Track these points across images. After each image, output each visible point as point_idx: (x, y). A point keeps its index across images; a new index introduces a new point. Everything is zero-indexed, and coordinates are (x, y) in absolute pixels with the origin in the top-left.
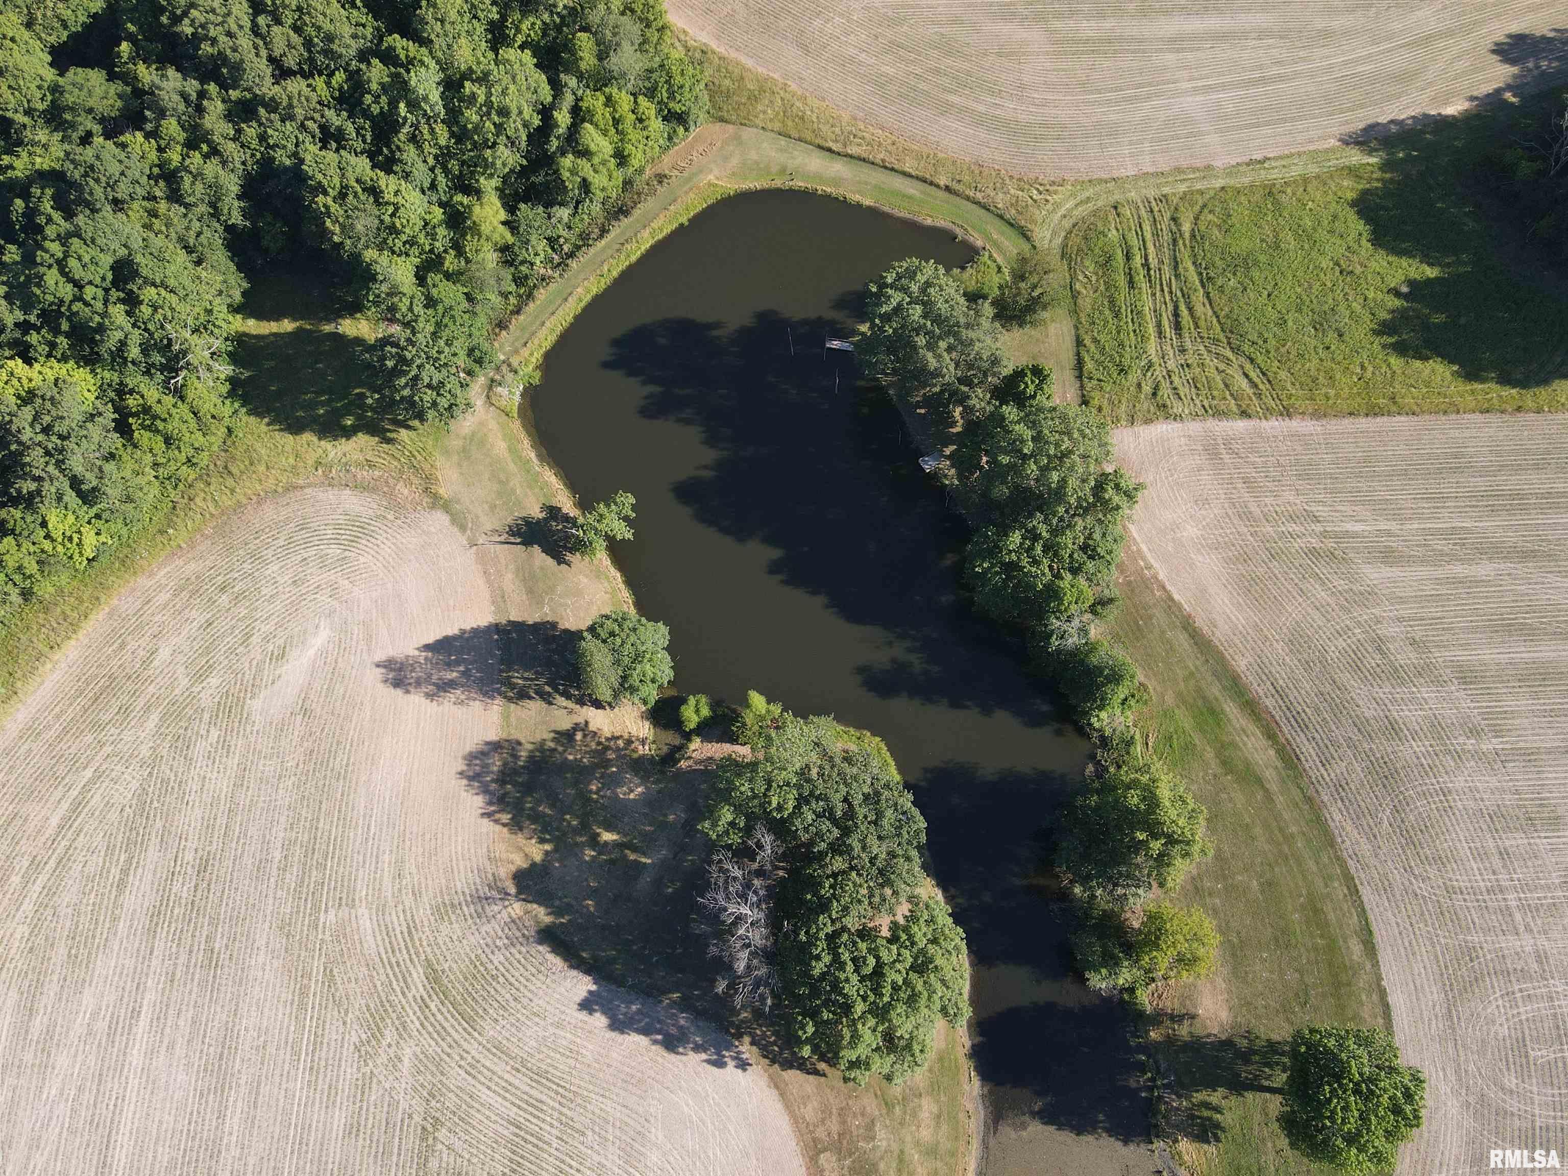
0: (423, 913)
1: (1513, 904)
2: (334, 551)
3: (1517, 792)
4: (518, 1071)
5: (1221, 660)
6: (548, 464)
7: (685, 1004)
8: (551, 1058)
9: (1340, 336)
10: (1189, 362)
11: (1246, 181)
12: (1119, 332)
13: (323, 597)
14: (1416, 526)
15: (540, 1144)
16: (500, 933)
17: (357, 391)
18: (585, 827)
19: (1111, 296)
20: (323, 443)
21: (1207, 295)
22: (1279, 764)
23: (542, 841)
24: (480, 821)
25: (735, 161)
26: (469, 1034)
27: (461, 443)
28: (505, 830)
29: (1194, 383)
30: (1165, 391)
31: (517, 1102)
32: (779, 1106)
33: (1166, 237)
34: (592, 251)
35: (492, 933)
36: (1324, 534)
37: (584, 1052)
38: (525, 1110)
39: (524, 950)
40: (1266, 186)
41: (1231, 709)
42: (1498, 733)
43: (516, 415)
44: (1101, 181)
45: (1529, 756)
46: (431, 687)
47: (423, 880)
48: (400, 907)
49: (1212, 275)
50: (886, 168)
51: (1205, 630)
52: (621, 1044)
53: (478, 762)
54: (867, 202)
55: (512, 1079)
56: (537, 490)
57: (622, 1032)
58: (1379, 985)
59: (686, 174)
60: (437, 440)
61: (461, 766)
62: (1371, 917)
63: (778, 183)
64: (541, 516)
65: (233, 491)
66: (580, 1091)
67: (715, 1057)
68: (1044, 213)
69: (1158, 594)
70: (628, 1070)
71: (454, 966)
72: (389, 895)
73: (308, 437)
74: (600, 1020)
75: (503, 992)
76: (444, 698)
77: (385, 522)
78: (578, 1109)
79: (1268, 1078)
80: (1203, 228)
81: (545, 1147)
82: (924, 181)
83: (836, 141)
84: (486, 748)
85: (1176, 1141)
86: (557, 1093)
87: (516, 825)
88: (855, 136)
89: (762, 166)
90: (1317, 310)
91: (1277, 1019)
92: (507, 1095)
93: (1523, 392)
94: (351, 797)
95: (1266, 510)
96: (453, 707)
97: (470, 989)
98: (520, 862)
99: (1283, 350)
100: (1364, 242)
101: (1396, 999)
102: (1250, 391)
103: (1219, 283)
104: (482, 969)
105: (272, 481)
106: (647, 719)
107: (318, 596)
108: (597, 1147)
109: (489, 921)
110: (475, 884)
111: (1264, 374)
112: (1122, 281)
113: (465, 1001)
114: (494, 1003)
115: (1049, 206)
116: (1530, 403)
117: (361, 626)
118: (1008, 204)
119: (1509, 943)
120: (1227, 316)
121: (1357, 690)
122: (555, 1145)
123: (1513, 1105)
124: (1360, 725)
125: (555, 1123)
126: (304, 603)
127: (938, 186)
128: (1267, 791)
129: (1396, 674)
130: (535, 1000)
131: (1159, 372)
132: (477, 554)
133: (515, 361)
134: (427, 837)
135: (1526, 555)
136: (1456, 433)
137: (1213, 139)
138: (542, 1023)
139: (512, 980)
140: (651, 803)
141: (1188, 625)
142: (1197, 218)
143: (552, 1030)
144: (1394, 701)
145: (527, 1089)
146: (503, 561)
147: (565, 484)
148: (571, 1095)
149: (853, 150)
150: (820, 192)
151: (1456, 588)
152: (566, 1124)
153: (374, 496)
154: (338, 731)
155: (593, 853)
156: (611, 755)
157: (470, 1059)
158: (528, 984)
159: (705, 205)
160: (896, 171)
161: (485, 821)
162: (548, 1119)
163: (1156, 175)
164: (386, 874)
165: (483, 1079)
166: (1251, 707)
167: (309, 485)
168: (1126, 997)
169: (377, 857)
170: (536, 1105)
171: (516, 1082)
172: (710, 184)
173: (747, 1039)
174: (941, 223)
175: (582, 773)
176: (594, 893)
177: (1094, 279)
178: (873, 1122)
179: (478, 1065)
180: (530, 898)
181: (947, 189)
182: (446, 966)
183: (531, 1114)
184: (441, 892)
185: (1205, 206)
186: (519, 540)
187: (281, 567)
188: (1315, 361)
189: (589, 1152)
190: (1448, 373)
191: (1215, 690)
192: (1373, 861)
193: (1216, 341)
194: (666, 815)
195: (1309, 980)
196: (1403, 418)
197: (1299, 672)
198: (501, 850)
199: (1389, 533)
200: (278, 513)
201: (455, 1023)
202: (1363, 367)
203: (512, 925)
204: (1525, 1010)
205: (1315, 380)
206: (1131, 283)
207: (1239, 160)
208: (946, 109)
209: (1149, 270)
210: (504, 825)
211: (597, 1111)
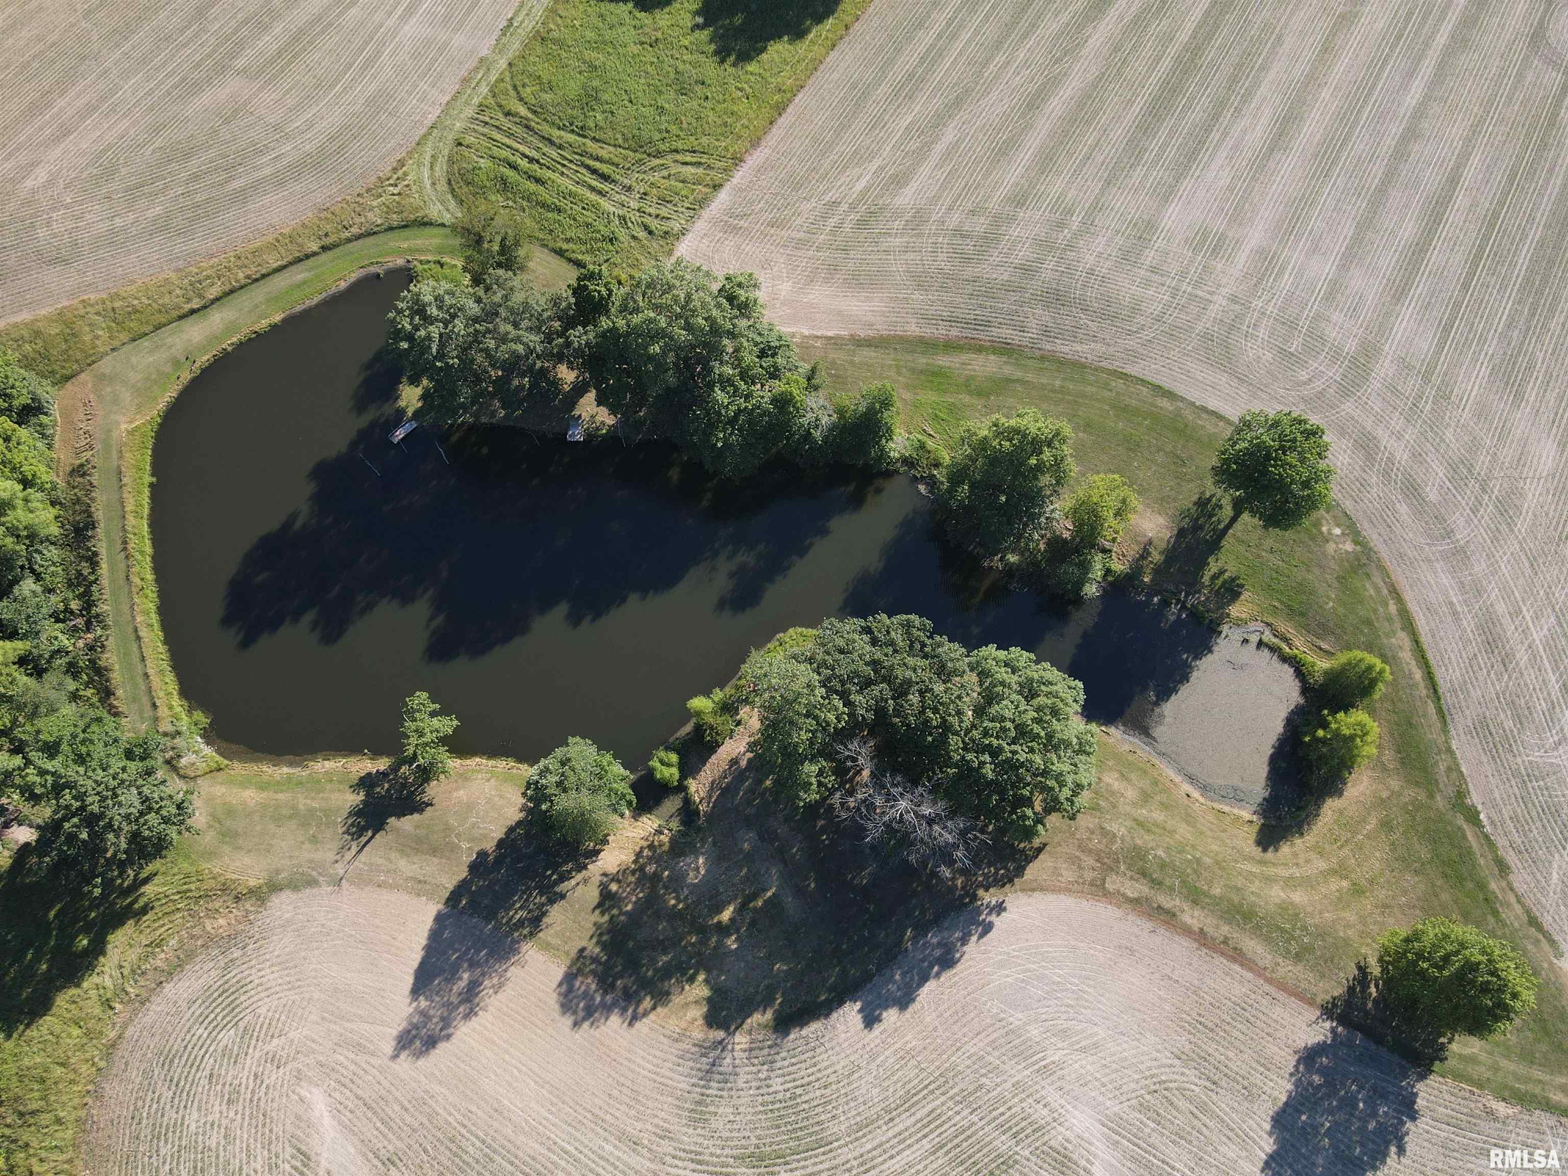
0: (690, 1137)
1: (1189, 289)
2: (227, 1037)
3: (1118, 232)
4: (892, 1120)
5: (902, 340)
6: (310, 760)
7: (922, 929)
8: (898, 1081)
9: (703, 83)
10: (642, 191)
11: (517, 45)
12: (575, 219)
13: (272, 1077)
14: (888, 149)
15: (968, 1133)
16: (754, 1069)
17: (52, 914)
18: (703, 931)
19: (537, 203)
20: (85, 985)
21: (594, 139)
22: (1004, 359)
23: (692, 980)
24: (633, 1031)
25: (126, 396)
26: (831, 1151)
27: (212, 833)
28: (659, 1009)
29: (664, 201)
30: (654, 224)
31: (919, 1135)
32: (1051, 897)
33: (519, 130)
34: (105, 582)
35: (749, 1076)
36: (852, 207)
37: (910, 1046)
38: (931, 1131)
39: (784, 1054)
40: (534, 37)
41: (942, 360)
42: (1070, 212)
43: (226, 762)
44: (425, 137)
45: (1096, 207)
46: (461, 1009)
47: (656, 1121)
48: (668, 1159)
49: (580, 124)
50: (257, 280)
51: (870, 333)
52: (923, 1007)
53: (575, 1001)
54: (277, 318)
55: (896, 1130)
56: (329, 787)
57: (914, 1000)
58: (1197, 407)
59: (98, 446)
60: (187, 857)
61: (568, 1021)
62: (1149, 379)
63: (186, 376)
64: (362, 796)
65: (59, 1121)
66: (942, 1069)
67: (980, 929)
68: (416, 196)
69: (818, 344)
70: (948, 1013)
71: (758, 1132)
72: (648, 1164)
73: (62, 1001)
74: (891, 1016)
75: (811, 1095)
76: (482, 999)
77: (239, 962)
78: (956, 1080)
79: (1219, 522)
80: (534, 101)
81: (973, 1129)
82: (299, 260)
83: (189, 300)
84: (564, 988)
85: (1228, 615)
86: (932, 1092)
87: (661, 997)
88: (200, 282)
89: (154, 377)
90: (670, 82)
91: (1184, 489)
92: (908, 1142)
93: (836, 15)
94: (520, 1154)
95: (805, 229)
96: (499, 996)
97: (789, 1127)
98: (697, 1013)
99: (685, 126)
100: (638, 15)
101: (1213, 404)
102: (700, 171)
103: (592, 125)
104: (777, 1106)
105: (84, 1068)
106: (640, 815)
107: (267, 1082)
108: (999, 1080)
109: (736, 1074)
110: (692, 1069)
111: (694, 152)
112: (532, 187)
113: (798, 1139)
114: (817, 1110)
115: (414, 188)
116: (848, 19)
117: (339, 1050)
118: (384, 215)
119: (1214, 310)
120: (626, 140)
121: (984, 270)
122: (976, 1119)
123: (1318, 385)
124: (1008, 287)
125: (957, 1109)
126: (262, 1104)
127: (315, 254)
128: (1017, 381)
129: (989, 240)
130: (837, 1067)
131: (635, 216)
132: (352, 883)
133: (165, 727)
134: (615, 1093)
135: (958, 103)
136: (835, 76)
137: (458, 40)
138: (862, 1072)
139: (806, 1080)
140: (720, 857)
141: (860, 343)
142: (521, 99)
143: (873, 1066)
144: (1007, 255)
145: (913, 1119)
146: (380, 861)
147: (344, 756)
148: (942, 1080)
149: (213, 292)
150: (230, 349)
151: (952, 160)
152: (963, 1099)
153: (198, 959)
154: (439, 1134)
155: (733, 938)
156: (651, 869)
157: (855, 1163)
158: (818, 1067)
159: (150, 452)
160: (269, 275)
161: (638, 1025)
162: (950, 1113)
163: (455, 98)
164: (625, 1157)
165: (880, 1159)
166: (950, 346)
167: (125, 1026)
168: (1110, 579)
169: (601, 1158)
170: (933, 1117)
171: (901, 1127)
172: (131, 433)
173: (981, 892)
174: (354, 277)
175: (651, 904)
176: (771, 958)
177: (511, 203)
178: (1102, 828)
179: (865, 1157)
180: (739, 1021)
181: (324, 248)
182: (754, 1141)
183: (937, 1127)
184: (678, 1107)
185: (515, 87)
186: (370, 833)
187: (199, 1109)
188: (711, 114)
189: (999, 1089)
190: (786, 46)
191: (922, 361)
192: (1111, 350)
193: (640, 162)
194: (741, 850)
195: (1169, 448)
196: (800, 96)
197: (946, 297)
198: (674, 1024)
199: (882, 168)
200: (129, 1081)
201: (812, 1161)
202: (741, 90)
203: (754, 1053)
204: (1262, 333)
205: (725, 124)
206: (538, 181)
207: (494, 37)
208: (241, 197)
209: (538, 162)
210: (654, 1008)
211: (968, 1062)
